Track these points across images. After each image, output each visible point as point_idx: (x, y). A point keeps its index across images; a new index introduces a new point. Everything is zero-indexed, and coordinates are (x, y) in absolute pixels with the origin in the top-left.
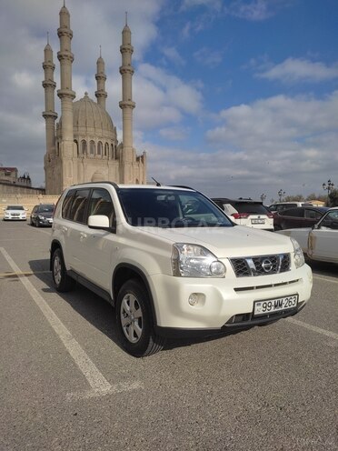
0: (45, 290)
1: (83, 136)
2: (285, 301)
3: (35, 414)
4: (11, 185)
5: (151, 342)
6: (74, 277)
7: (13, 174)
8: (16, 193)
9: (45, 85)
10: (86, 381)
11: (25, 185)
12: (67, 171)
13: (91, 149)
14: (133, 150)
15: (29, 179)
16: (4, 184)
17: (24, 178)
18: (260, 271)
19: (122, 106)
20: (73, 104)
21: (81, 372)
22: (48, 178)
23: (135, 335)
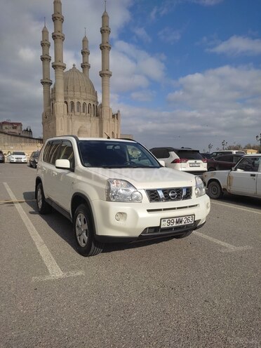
0: (31, 213)
1: (71, 98)
2: (184, 219)
3: (10, 288)
4: (17, 136)
5: (93, 246)
6: (50, 203)
7: (19, 128)
8: (21, 142)
9: (43, 59)
10: (47, 270)
11: (27, 136)
12: (60, 125)
13: (78, 108)
14: (110, 110)
15: (30, 131)
16: (12, 135)
17: (27, 130)
18: (167, 198)
19: (102, 75)
20: (64, 74)
21: (45, 265)
22: (45, 131)
23: (84, 242)
